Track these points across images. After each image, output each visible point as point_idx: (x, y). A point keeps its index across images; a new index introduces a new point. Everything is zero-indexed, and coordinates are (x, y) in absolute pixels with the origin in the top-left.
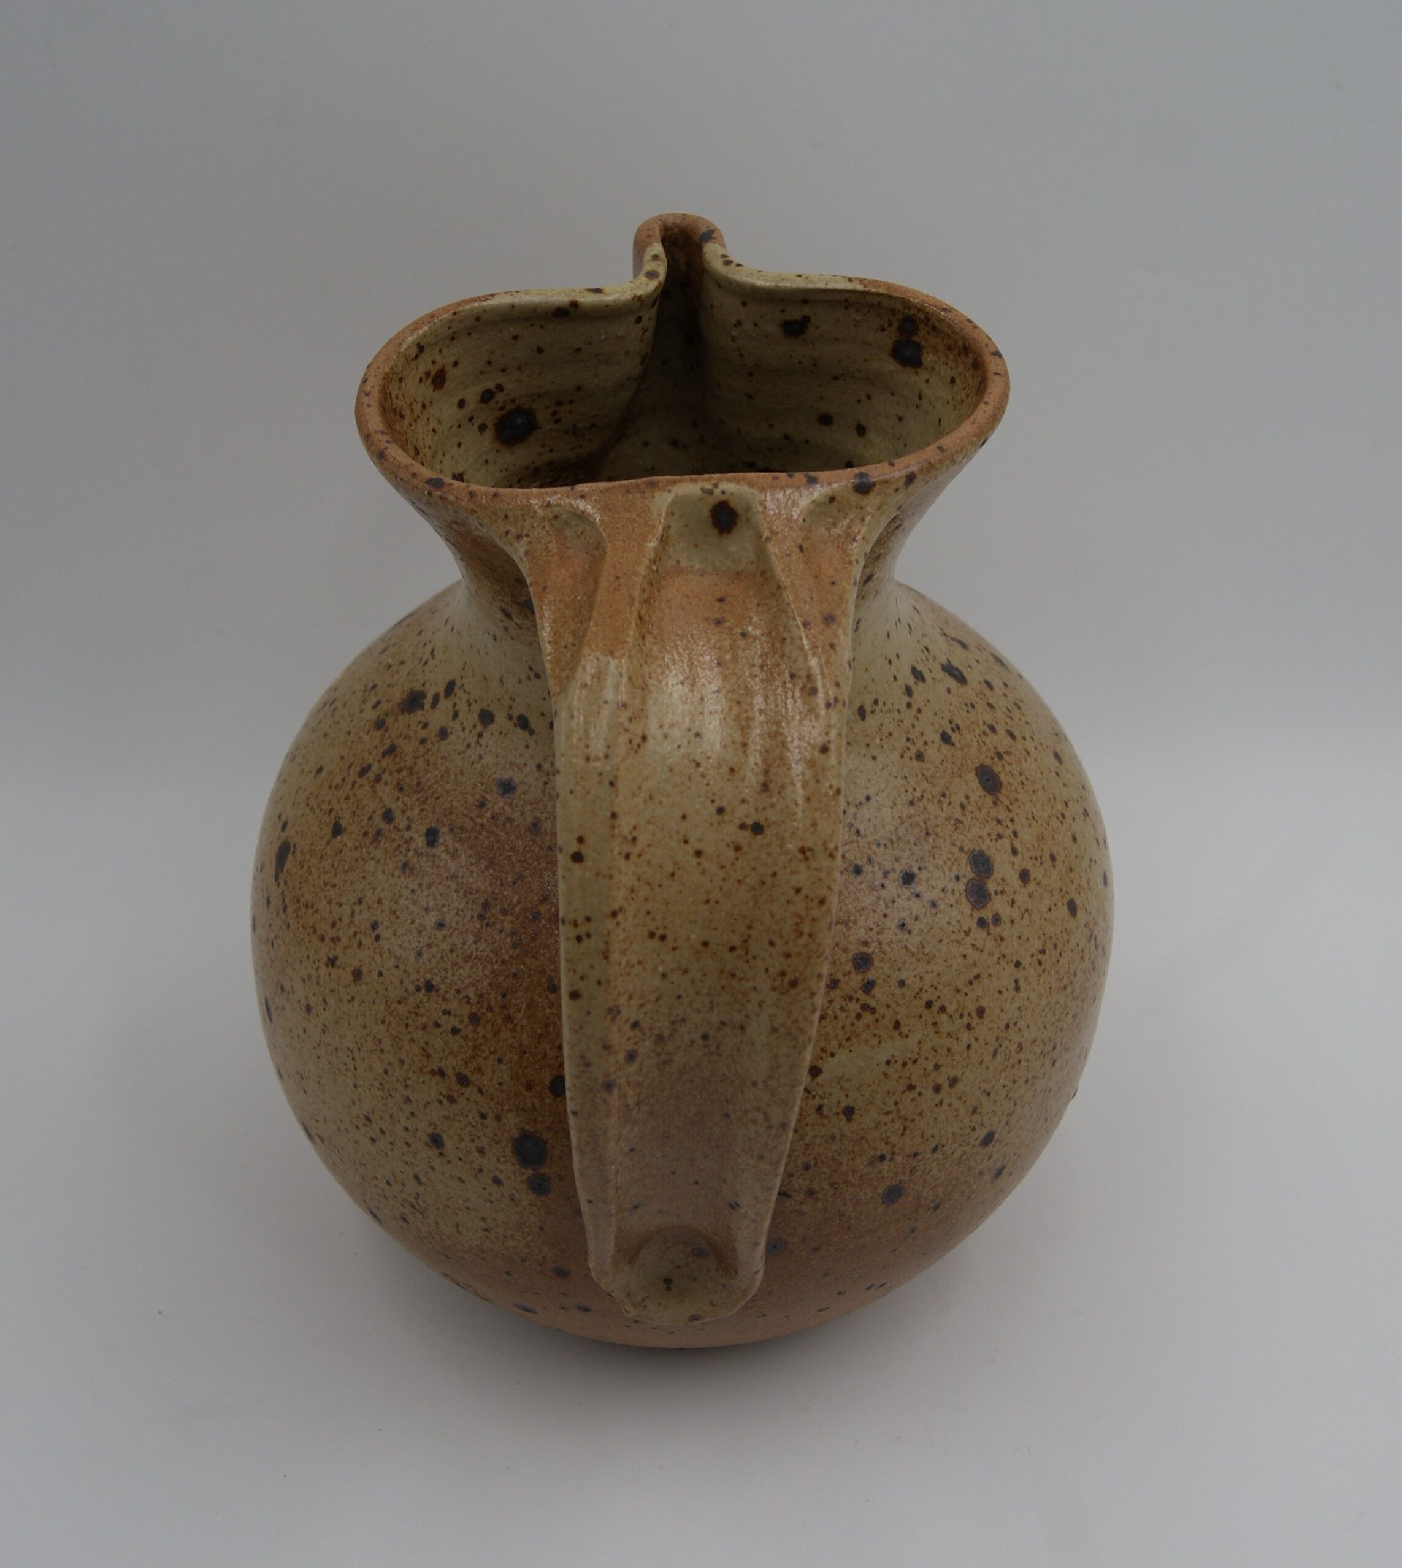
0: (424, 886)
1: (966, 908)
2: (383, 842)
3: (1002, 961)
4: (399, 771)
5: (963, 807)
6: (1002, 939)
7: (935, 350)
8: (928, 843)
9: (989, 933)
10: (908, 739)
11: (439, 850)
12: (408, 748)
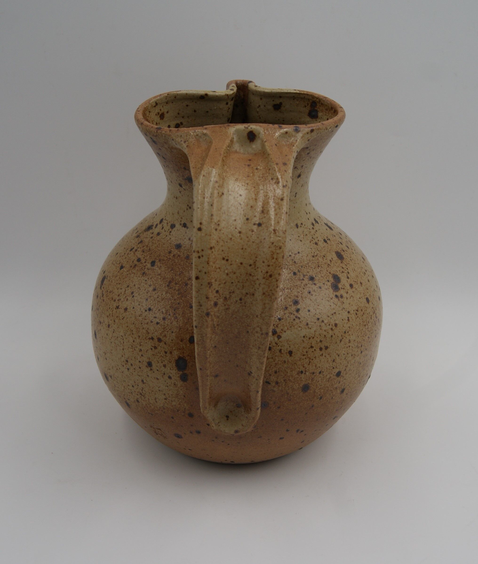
0: (149, 278)
1: (331, 291)
2: (137, 268)
3: (343, 310)
4: (143, 247)
5: (331, 261)
6: (343, 303)
7: (322, 111)
8: (319, 269)
9: (339, 300)
10: (312, 238)
11: (155, 267)
12: (146, 240)
